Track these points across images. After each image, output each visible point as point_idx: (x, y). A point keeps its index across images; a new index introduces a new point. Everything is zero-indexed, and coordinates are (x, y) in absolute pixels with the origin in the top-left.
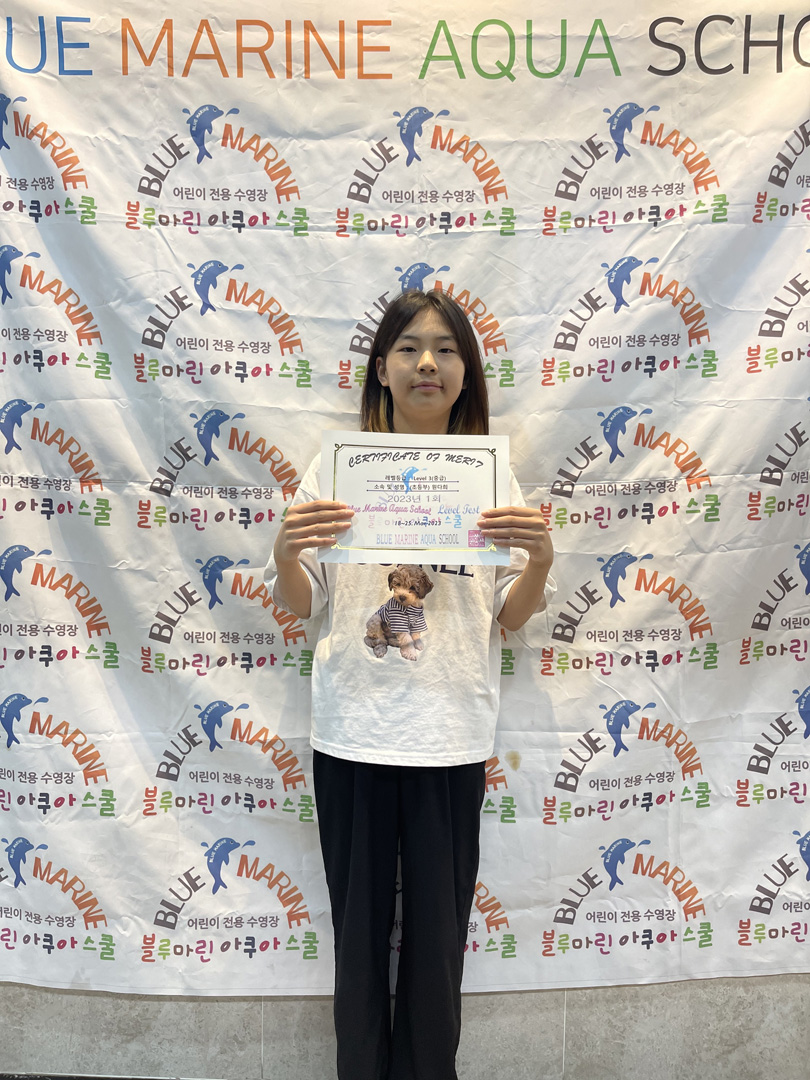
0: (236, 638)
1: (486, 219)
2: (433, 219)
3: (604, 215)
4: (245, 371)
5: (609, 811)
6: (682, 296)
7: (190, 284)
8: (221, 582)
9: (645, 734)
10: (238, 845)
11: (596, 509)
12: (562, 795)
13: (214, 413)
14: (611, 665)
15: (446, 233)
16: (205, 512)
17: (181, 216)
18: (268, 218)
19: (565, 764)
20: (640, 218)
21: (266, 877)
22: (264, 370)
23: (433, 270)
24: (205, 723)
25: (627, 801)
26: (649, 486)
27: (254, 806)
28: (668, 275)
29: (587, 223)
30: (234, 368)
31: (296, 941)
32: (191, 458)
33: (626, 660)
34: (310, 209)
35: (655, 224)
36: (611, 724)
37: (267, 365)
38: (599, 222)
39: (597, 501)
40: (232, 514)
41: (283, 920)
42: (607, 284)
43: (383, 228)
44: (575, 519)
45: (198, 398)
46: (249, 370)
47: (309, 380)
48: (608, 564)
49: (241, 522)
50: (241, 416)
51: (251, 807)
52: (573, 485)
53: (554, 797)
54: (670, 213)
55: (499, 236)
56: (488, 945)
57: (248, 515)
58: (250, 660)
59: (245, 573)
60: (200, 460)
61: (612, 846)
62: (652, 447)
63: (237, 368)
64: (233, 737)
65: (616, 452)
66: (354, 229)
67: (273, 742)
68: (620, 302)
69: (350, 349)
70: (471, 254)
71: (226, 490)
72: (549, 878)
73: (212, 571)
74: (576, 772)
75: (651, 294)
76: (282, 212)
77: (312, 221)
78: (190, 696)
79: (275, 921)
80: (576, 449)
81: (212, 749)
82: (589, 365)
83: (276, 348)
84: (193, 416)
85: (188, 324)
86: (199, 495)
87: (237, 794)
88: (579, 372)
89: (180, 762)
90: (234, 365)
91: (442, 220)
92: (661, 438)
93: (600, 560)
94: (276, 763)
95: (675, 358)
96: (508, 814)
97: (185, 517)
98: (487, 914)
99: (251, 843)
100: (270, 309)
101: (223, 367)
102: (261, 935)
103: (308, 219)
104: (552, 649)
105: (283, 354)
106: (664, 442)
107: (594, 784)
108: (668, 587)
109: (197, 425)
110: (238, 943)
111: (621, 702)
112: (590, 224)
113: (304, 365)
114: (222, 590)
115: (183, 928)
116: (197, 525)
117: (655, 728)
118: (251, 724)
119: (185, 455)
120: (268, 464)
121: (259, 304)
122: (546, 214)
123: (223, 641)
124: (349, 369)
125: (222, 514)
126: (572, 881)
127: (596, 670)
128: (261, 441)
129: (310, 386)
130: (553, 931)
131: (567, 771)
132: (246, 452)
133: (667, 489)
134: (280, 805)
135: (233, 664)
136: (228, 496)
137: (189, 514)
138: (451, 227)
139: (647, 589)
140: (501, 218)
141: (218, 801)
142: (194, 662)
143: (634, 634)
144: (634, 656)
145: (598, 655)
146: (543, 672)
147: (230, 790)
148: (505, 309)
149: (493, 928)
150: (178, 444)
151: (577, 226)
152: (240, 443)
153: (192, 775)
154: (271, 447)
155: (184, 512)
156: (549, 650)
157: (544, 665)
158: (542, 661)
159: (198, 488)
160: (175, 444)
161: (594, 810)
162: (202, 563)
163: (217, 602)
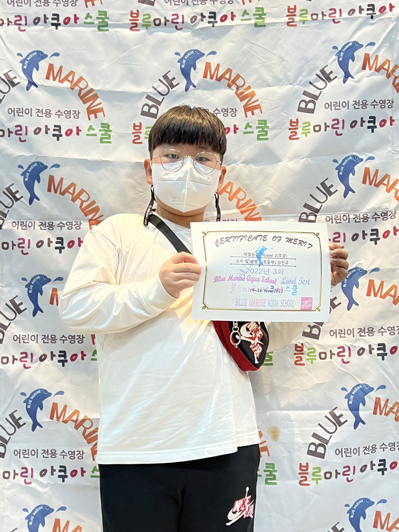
0: (54, 339)
1: (243, 15)
2: (203, 16)
3: (333, 11)
4: (60, 132)
6: (393, 71)
7: (19, 68)
8: (42, 295)
9: (378, 410)
10: (53, 510)
11: (335, 234)
12: (314, 462)
13: (36, 165)
14: (350, 356)
15: (213, 26)
16: (29, 240)
17: (13, 19)
18: (78, 18)
19: (315, 436)
20: (360, 12)
22: (75, 131)
23: (203, 54)
24: (29, 407)
25: (366, 466)
26: (376, 216)
27: (66, 477)
28: (383, 55)
29: (320, 17)
30: (52, 130)
32: (18, 199)
33: (361, 351)
34: (110, 12)
35: (372, 17)
36: (351, 403)
37: (78, 128)
38: (330, 16)
39: (335, 228)
40: (50, 242)
42: (337, 61)
43: (165, 25)
45: (23, 154)
46: (63, 132)
47: (109, 138)
49: (56, 248)
50: (57, 166)
51: (63, 477)
52: (316, 216)
53: (307, 464)
54: (382, 10)
55: (254, 28)
57: (62, 243)
58: (65, 356)
60: (25, 201)
61: (355, 504)
62: (377, 185)
63: (54, 130)
64: (52, 418)
65: (348, 189)
66: (143, 25)
67: (84, 421)
68: (347, 75)
69: (141, 115)
70: (231, 41)
71: (45, 224)
73: (36, 287)
74: (324, 443)
75: (370, 69)
76: (88, 14)
77: (111, 20)
78: (17, 386)
80: (317, 188)
81: (33, 429)
82: (325, 123)
83: (84, 114)
84: (20, 167)
85: (18, 97)
86: (24, 228)
87: (52, 467)
88: (317, 128)
89: (7, 442)
90: (52, 128)
91: (210, 17)
92: (383, 179)
94: (86, 437)
95: (391, 118)
96: (271, 477)
97: (14, 245)
99: (63, 508)
100: (79, 85)
101: (43, 129)
103: (108, 18)
104: (302, 344)
105: (89, 119)
106: (385, 182)
107: (339, 452)
108: (392, 293)
109: (24, 174)
111: (358, 385)
112: (323, 17)
113: (106, 127)
114: (42, 301)
116: (22, 251)
117: (386, 406)
118: (65, 407)
119: (14, 197)
120: (78, 202)
121: (71, 82)
122: (289, 12)
123: (44, 342)
124: (140, 129)
125: (42, 242)
127: (337, 360)
128: (73, 184)
129: (110, 142)
131: (317, 442)
132: (60, 193)
133: (389, 217)
134: (88, 474)
135: (52, 359)
136: (47, 228)
137: (16, 243)
138: (216, 22)
139: (375, 295)
140: (254, 15)
141: (36, 475)
142: (21, 359)
143: (367, 330)
144: (367, 348)
145: (339, 348)
146: (296, 363)
147: (47, 464)
148: (259, 82)
150: (8, 189)
151: (313, 19)
152: (56, 188)
153: (16, 452)
154: (80, 189)
155: (12, 241)
156: (300, 345)
157: (297, 357)
158: (295, 354)
159: (23, 222)
160: (7, 189)
161: (340, 474)
162: (27, 281)
163: (39, 311)
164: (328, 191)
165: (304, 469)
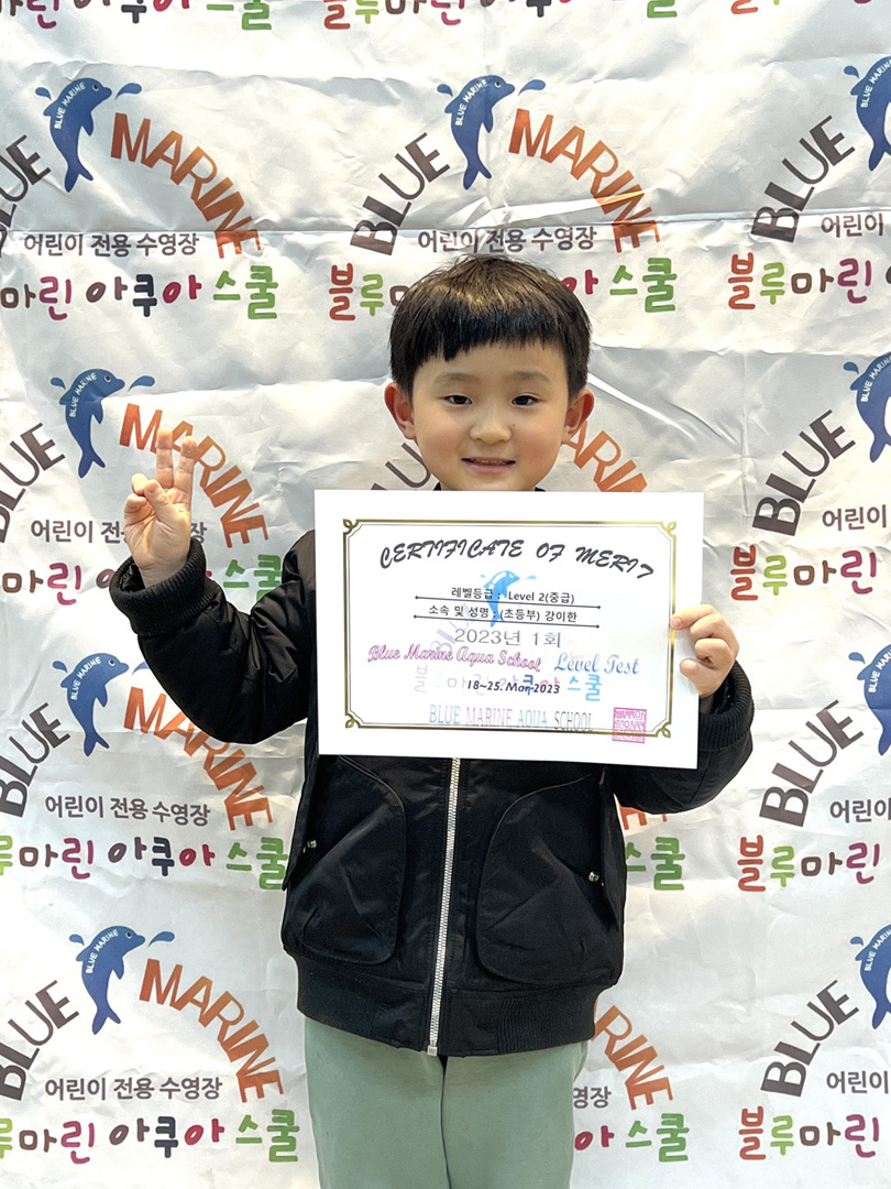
5: (870, 865)
10: (141, 940)
11: (843, 263)
12: (776, 834)
14: (873, 574)
16: (68, 282)
19: (780, 770)
21: (196, 1003)
24: (74, 697)
27: (171, 863)
31: (254, 1126)
32: (38, 177)
36: (872, 689)
39: (845, 247)
40: (120, 288)
41: (231, 1085)
44: (801, 283)
45: (49, 58)
47: (266, 15)
48: (865, 377)
49: (137, 303)
50: (134, 88)
51: (165, 865)
52: (796, 217)
53: (760, 838)
56: (632, 1134)
57: (149, 289)
59: (147, 403)
60: (56, 180)
61: (877, 937)
64: (129, 724)
65: (881, 147)
71: (107, 241)
72: (752, 999)
74: (803, 788)
79: (213, 1087)
80: (803, 142)
81: (88, 750)
84: (41, 92)
86: (56, 250)
87: (138, 840)
89: (28, 779)
93: (850, 366)
94: (212, 774)
96: (669, 872)
97: (30, 295)
98: (629, 1071)
99: (167, 936)
102: (186, 1113)
104: (752, 547)
107: (840, 809)
109: (50, 112)
110: (142, 1129)
114: (103, 436)
115: (36, 1098)
116: (51, 309)
119: (27, 171)
120: (188, 185)
123: (107, 540)
125: (101, 287)
126: (798, 1005)
127: (841, 585)
128: (174, 138)
129: (268, 27)
130: (760, 1109)
131: (786, 785)
132: (144, 161)
134: (221, 859)
136: (112, 251)
137: (36, 288)
141: (101, 854)
142: (51, 580)
145: (845, 555)
146: (735, 595)
147: (125, 831)
149: (640, 1100)
150: (13, 150)
152: (133, 146)
153: (50, 802)
154: (192, 149)
155: (26, 286)
156: (748, 551)
157: (738, 581)
158: (733, 572)
159: (53, 237)
160: (8, 149)
161: (840, 863)
162: (63, 386)
163: (94, 463)
164: (828, 149)
165: (751, 851)
